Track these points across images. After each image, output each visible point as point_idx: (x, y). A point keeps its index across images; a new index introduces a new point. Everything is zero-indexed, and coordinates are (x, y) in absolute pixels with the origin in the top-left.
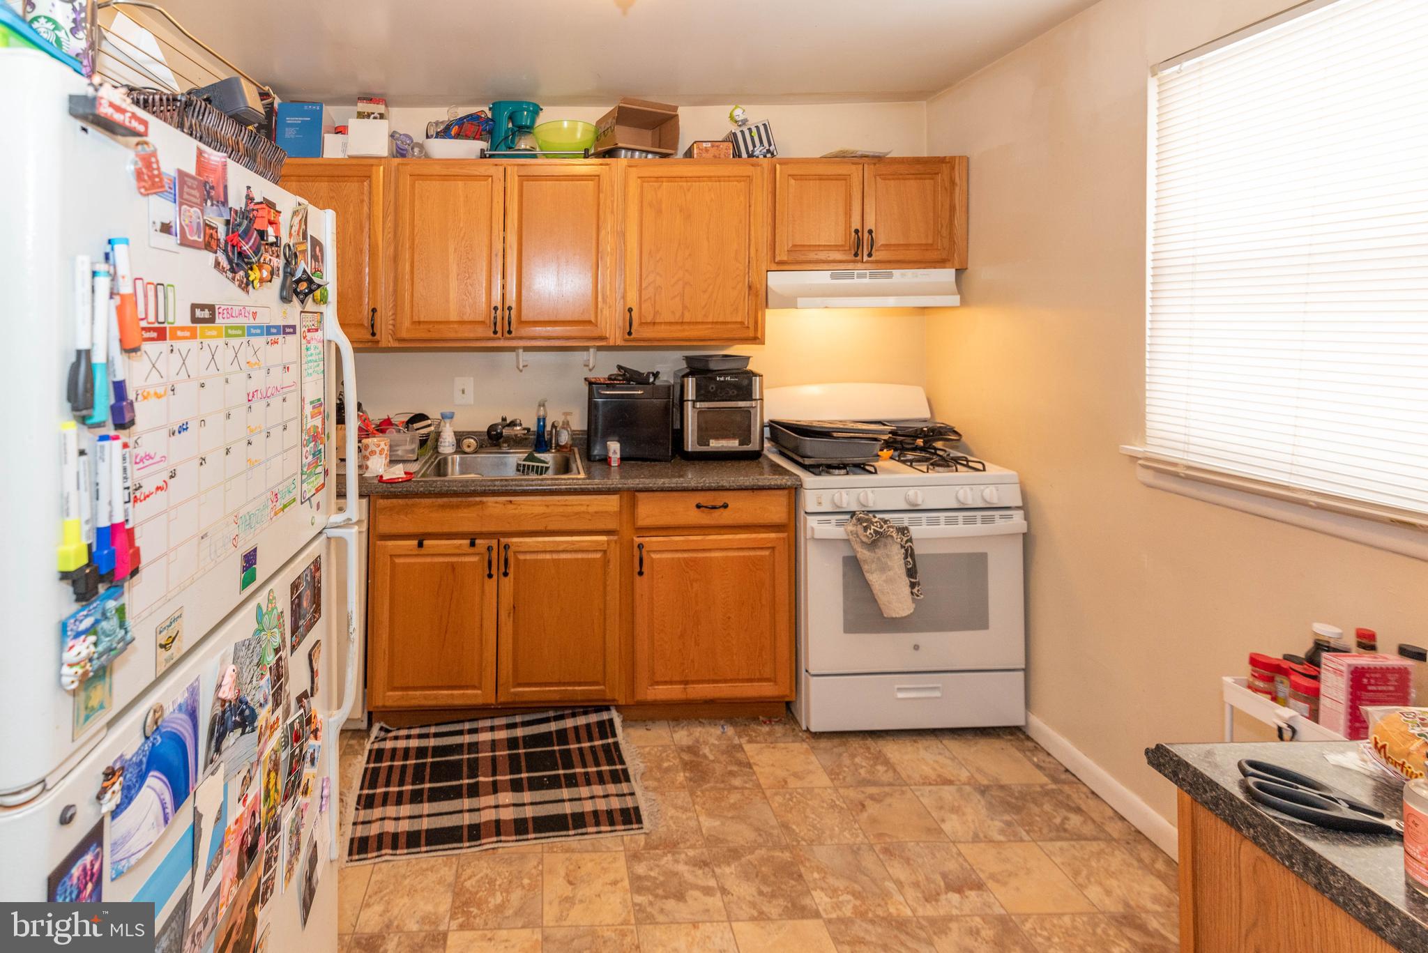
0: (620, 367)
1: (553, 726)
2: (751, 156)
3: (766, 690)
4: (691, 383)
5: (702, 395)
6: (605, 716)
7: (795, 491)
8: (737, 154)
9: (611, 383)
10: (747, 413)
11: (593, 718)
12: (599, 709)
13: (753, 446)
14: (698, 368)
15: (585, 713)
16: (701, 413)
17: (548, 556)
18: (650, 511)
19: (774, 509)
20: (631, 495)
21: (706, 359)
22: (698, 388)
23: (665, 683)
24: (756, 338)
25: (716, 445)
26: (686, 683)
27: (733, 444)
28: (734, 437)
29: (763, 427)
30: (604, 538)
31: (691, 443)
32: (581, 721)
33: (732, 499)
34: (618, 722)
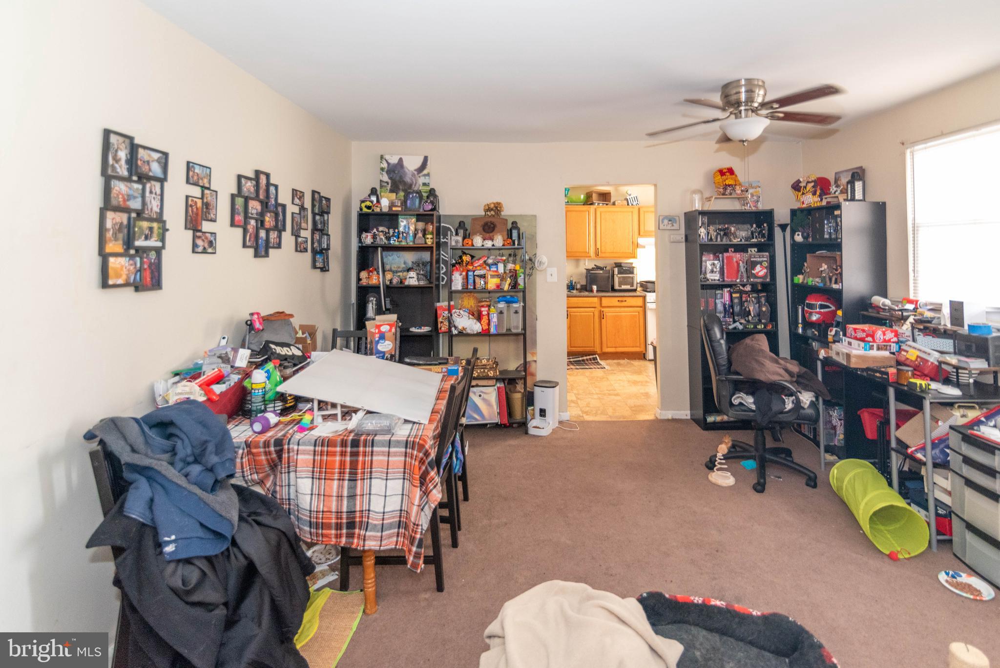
0: (595, 265)
1: (581, 359)
2: (632, 205)
3: (637, 349)
4: (616, 270)
5: (619, 273)
6: (594, 356)
7: (644, 297)
8: (628, 205)
9: (593, 269)
10: (632, 278)
11: (591, 357)
12: (593, 355)
13: (634, 288)
14: (618, 265)
15: (589, 355)
16: (619, 278)
17: (578, 314)
18: (605, 302)
19: (639, 302)
20: (601, 297)
21: (621, 263)
22: (618, 271)
23: (610, 347)
24: (634, 256)
25: (624, 287)
26: (616, 347)
27: (628, 287)
28: (629, 285)
29: (637, 283)
30: (593, 309)
31: (617, 287)
32: (588, 357)
33: (628, 299)
34: (598, 358)
